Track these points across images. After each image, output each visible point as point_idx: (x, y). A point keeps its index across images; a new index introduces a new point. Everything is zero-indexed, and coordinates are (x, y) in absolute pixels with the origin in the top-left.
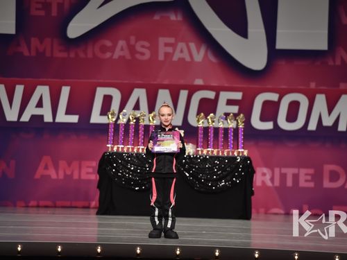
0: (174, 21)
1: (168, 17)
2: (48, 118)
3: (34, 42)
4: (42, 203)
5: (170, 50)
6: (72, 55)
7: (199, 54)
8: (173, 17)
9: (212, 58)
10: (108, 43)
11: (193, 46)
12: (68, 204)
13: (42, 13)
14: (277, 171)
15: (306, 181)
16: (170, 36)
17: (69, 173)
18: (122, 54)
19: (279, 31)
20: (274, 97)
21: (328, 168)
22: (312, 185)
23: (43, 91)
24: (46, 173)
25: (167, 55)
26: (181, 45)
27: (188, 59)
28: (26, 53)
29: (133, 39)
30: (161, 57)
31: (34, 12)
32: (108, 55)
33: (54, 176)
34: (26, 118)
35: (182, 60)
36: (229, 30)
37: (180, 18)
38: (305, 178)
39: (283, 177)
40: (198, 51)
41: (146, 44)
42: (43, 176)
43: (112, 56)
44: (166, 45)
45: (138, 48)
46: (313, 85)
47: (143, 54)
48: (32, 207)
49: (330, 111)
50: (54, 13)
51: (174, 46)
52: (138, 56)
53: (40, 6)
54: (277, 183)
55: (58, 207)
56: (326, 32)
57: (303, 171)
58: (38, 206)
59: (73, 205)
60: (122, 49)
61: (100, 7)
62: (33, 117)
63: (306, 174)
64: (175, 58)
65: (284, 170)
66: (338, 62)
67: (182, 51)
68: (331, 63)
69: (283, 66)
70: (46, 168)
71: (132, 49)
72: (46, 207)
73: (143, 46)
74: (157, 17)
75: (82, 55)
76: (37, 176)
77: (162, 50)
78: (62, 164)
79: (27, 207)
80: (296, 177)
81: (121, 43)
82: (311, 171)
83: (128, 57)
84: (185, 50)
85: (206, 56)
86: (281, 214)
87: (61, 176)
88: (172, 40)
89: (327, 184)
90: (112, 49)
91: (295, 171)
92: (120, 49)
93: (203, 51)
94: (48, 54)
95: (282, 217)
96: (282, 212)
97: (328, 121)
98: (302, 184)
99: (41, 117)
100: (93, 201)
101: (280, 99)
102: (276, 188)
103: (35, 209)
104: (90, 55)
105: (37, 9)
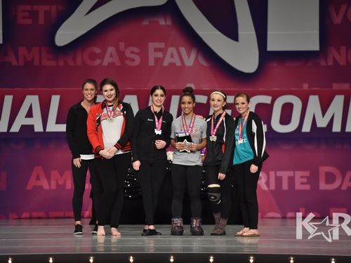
0: (163, 25)
1: (158, 22)
2: (38, 128)
3: (22, 51)
4: (34, 214)
5: (160, 55)
6: (61, 63)
7: (190, 59)
8: (162, 22)
9: (203, 62)
10: (97, 50)
11: (183, 50)
12: (61, 214)
13: (29, 22)
14: (272, 174)
15: (302, 183)
16: (160, 41)
17: (61, 183)
18: (111, 60)
19: (270, 33)
20: (267, 99)
21: (324, 169)
22: (308, 187)
23: (32, 101)
24: (39, 183)
25: (157, 60)
26: (171, 50)
27: (178, 64)
28: (14, 63)
29: (122, 45)
30: (151, 63)
31: (21, 21)
32: (97, 62)
33: (46, 187)
34: (16, 128)
35: (172, 65)
36: (220, 33)
37: (169, 23)
38: (300, 180)
39: (279, 180)
40: (189, 55)
41: (136, 50)
42: (34, 187)
43: (101, 63)
44: (157, 50)
45: (128, 54)
46: (306, 86)
47: (133, 60)
48: (25, 218)
49: (324, 112)
50: (41, 21)
51: (164, 51)
52: (128, 62)
53: (27, 14)
54: (273, 187)
55: (52, 218)
56: (317, 32)
57: (298, 174)
58: (31, 218)
59: (66, 215)
60: (111, 56)
61: (88, 13)
62: (23, 127)
63: (302, 177)
64: (166, 63)
65: (279, 174)
66: (331, 63)
67: (172, 56)
68: (323, 63)
69: (275, 67)
70: (38, 178)
71: (121, 56)
72: (39, 218)
73: (133, 52)
74: (146, 23)
75: (71, 63)
76: (29, 187)
77: (152, 56)
78: (54, 174)
79: (20, 218)
80: (291, 180)
81: (111, 50)
82: (307, 173)
83: (118, 63)
84: (176, 55)
85: (196, 59)
86: (278, 218)
87: (54, 187)
88: (162, 45)
89: (323, 186)
90: (102, 57)
91: (290, 173)
92: (110, 56)
93: (193, 55)
94: (36, 63)
95: (279, 221)
96: (279, 215)
97: (322, 123)
98: (298, 186)
99: (32, 127)
100: (86, 210)
101: (273, 101)
102: (272, 191)
103: (28, 221)
104: (79, 63)
105: (24, 18)
